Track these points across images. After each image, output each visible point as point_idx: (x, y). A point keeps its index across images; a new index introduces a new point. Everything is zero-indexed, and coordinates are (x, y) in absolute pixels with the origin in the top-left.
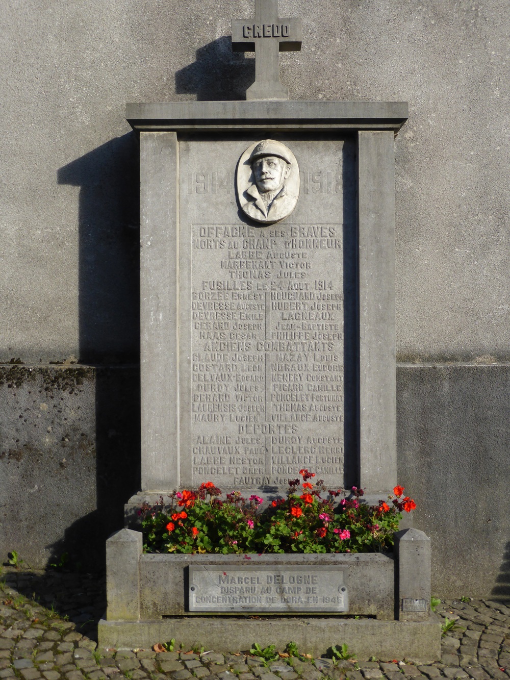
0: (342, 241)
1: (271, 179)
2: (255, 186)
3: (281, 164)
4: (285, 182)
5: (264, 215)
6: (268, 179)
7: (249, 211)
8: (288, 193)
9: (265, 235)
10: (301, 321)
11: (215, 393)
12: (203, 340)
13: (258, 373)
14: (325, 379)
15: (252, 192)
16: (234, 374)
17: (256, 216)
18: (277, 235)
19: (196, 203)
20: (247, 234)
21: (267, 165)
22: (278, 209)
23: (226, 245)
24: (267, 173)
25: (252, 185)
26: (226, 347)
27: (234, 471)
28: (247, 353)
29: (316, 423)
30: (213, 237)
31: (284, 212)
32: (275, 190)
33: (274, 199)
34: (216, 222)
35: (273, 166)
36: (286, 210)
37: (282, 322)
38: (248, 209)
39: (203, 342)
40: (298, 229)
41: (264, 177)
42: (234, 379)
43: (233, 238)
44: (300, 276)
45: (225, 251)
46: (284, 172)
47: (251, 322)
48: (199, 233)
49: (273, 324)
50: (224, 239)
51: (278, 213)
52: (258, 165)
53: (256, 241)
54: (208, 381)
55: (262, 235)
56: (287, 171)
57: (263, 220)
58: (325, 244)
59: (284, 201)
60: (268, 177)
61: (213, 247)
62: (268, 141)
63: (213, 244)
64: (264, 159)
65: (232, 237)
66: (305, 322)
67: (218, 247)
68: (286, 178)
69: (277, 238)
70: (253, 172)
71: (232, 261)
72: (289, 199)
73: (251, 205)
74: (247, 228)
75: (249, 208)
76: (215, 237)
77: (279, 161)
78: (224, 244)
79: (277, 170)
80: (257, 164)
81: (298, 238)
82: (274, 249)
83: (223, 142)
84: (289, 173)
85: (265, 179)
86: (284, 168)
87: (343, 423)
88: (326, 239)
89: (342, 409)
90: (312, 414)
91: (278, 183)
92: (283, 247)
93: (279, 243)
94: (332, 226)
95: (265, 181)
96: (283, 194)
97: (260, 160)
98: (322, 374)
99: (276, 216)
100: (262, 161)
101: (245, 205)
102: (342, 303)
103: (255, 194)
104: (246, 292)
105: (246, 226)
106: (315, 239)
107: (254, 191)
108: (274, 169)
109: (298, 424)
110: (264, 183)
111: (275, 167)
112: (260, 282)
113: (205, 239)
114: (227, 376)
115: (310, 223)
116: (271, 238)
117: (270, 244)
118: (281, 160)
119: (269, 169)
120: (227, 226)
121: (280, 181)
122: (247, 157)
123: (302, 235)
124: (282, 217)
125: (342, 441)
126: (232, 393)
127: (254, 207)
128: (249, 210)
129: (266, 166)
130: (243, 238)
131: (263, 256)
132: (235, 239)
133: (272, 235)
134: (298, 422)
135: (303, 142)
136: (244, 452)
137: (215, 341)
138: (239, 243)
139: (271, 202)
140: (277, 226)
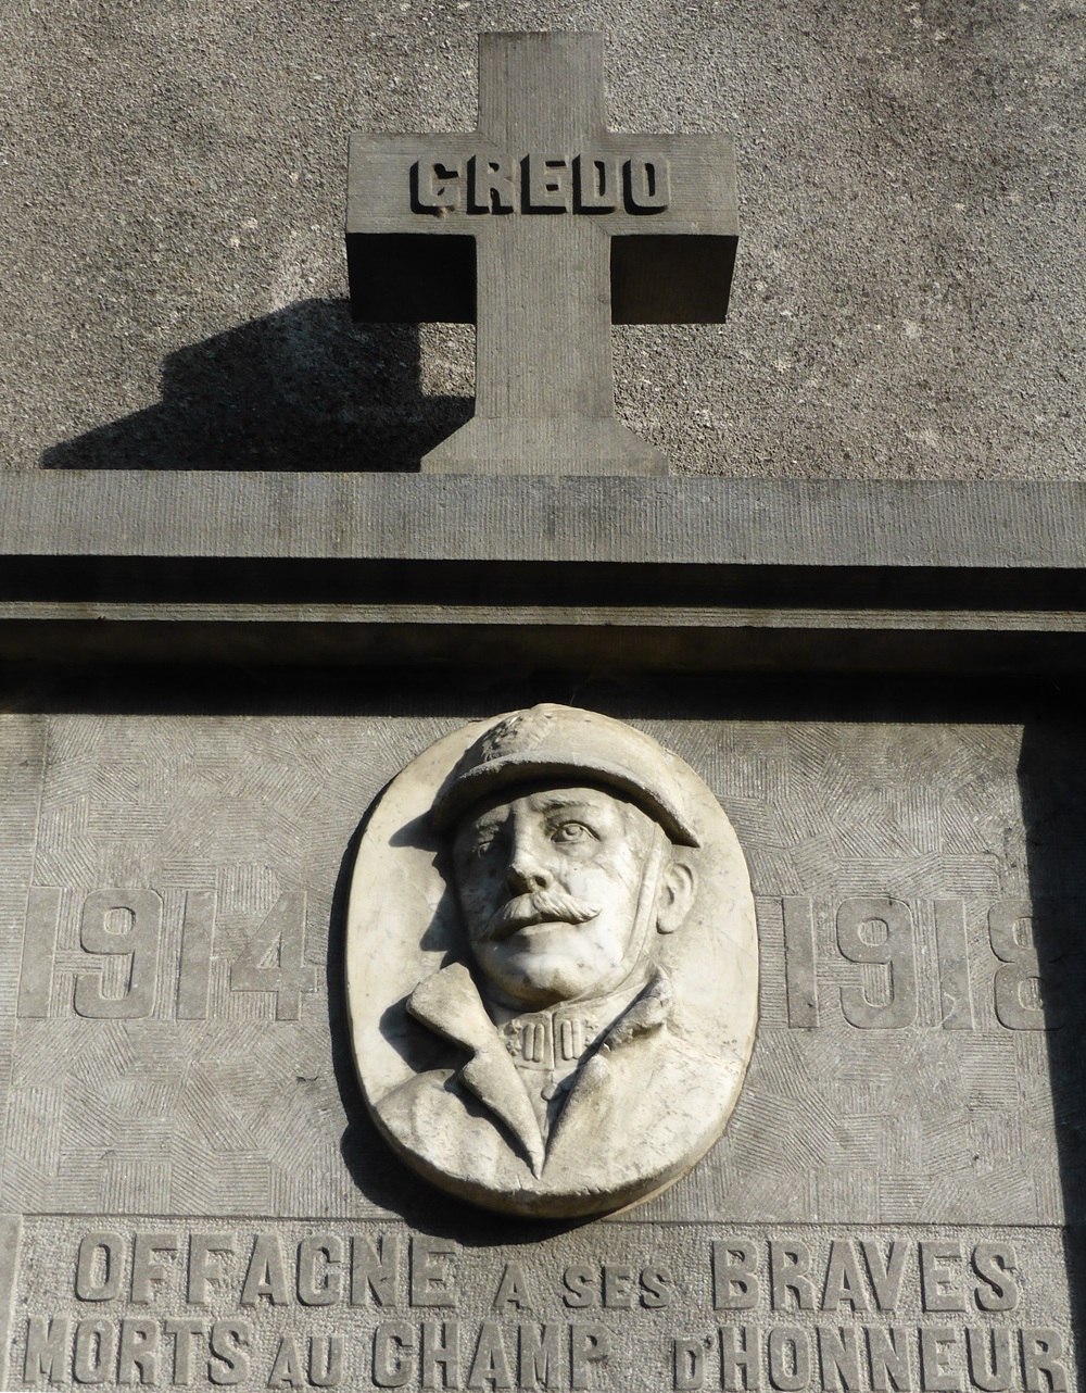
0: (1065, 1341)
1: (573, 921)
2: (461, 971)
3: (633, 835)
4: (661, 951)
5: (521, 1151)
6: (549, 918)
7: (422, 1129)
8: (685, 1018)
9: (530, 1298)
15: (442, 1004)
17: (466, 1159)
18: (615, 1298)
20: (400, 1289)
21: (547, 843)
22: (617, 1115)
23: (251, 1360)
24: (541, 882)
25: (445, 963)
30: (167, 1304)
31: (661, 1135)
32: (598, 994)
33: (593, 1049)
34: (187, 1207)
35: (585, 845)
36: (675, 1123)
38: (411, 1117)
40: (759, 1258)
41: (523, 908)
43: (301, 1314)
46: (653, 887)
48: (67, 1276)
50: (243, 1319)
51: (617, 1141)
52: (487, 838)
53: (464, 1335)
55: (505, 1297)
56: (673, 884)
57: (515, 1185)
59: (659, 1065)
60: (550, 906)
61: (160, 1373)
62: (548, 708)
63: (158, 1353)
64: (522, 805)
65: (294, 1306)
67: (193, 1372)
68: (667, 925)
69: (613, 1320)
70: (454, 892)
72: (693, 1053)
73: (433, 1090)
74: (401, 1251)
75: (423, 1110)
76: (176, 1300)
77: (624, 816)
78: (242, 1353)
79: (610, 871)
80: (476, 833)
81: (760, 1320)
84: (685, 898)
85: (532, 921)
86: (655, 867)
88: (955, 1326)
91: (615, 949)
92: (655, 1379)
93: (624, 1350)
94: (988, 1239)
95: (529, 931)
96: (655, 1015)
97: (502, 812)
99: (602, 1163)
100: (512, 817)
101: (393, 1093)
103: (466, 1017)
105: (400, 1234)
106: (878, 1324)
107: (454, 1002)
108: (593, 861)
110: (524, 945)
111: (599, 850)
113: (104, 1318)
115: (836, 1214)
116: (574, 1318)
117: (561, 1360)
118: (633, 811)
119: (558, 863)
120: (268, 1230)
121: (629, 940)
122: (414, 799)
123: (788, 1295)
124: (647, 1171)
127: (455, 1102)
128: (419, 1123)
129: (538, 846)
130: (371, 1318)
132: (319, 1324)
133: (574, 1299)
138: (346, 1349)
139: (569, 1068)
140: (608, 1234)
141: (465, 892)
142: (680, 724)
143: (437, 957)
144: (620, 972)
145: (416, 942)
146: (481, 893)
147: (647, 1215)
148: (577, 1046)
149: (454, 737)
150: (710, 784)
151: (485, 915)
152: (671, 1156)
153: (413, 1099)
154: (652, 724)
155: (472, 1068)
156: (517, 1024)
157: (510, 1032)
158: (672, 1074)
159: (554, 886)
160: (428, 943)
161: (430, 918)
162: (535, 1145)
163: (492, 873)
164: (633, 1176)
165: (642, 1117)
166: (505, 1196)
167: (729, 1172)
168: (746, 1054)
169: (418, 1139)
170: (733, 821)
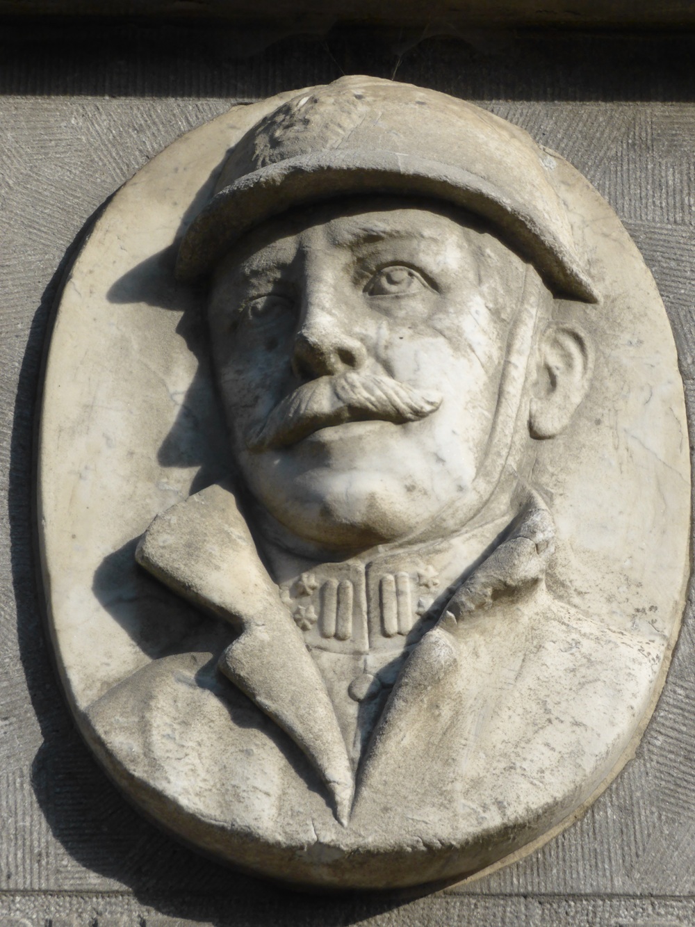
1: (398, 418)
2: (222, 498)
3: (493, 283)
4: (535, 465)
7: (160, 746)
8: (575, 571)
15: (192, 549)
21: (357, 297)
22: (469, 724)
24: (348, 358)
25: (199, 485)
31: (538, 756)
32: (438, 532)
33: (430, 620)
35: (417, 299)
36: (560, 736)
38: (144, 728)
41: (319, 398)
46: (522, 365)
56: (555, 361)
57: (308, 836)
59: (534, 645)
60: (361, 396)
62: (357, 83)
68: (547, 425)
73: (178, 686)
77: (478, 255)
79: (456, 341)
80: (246, 282)
84: (574, 384)
85: (334, 420)
86: (526, 333)
91: (464, 462)
95: (329, 435)
96: (528, 566)
99: (446, 800)
103: (229, 570)
107: (212, 547)
108: (428, 325)
111: (440, 308)
118: (492, 246)
119: (375, 328)
121: (486, 450)
124: (516, 812)
127: (213, 705)
128: (156, 737)
129: (341, 301)
139: (392, 650)
140: (455, 912)
141: (229, 376)
142: (566, 109)
143: (183, 476)
144: (471, 499)
145: (150, 452)
146: (253, 375)
147: (517, 883)
148: (403, 615)
149: (210, 129)
150: (614, 203)
151: (261, 410)
152: (556, 787)
153: (146, 702)
154: (523, 108)
155: (239, 649)
156: (311, 580)
157: (299, 592)
158: (555, 659)
159: (368, 363)
160: (170, 454)
161: (172, 415)
163: (271, 345)
164: (494, 820)
165: (508, 726)
166: (291, 852)
167: (647, 814)
168: (671, 628)
169: (154, 764)
170: (650, 261)
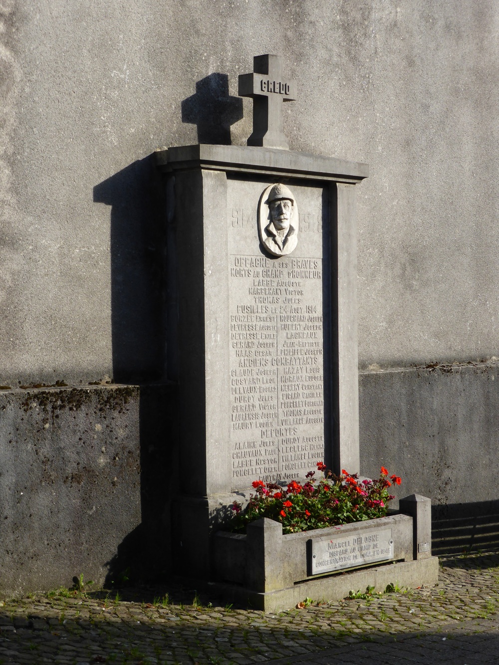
0: (321, 273)
1: (287, 219)
2: (272, 223)
4: (290, 221)
5: (280, 249)
6: (285, 219)
7: (269, 245)
9: (276, 266)
10: (298, 340)
11: (246, 403)
12: (238, 358)
13: (273, 385)
14: (313, 387)
16: (258, 386)
17: (275, 250)
18: (283, 266)
19: (232, 236)
20: (265, 265)
21: (284, 207)
22: (289, 245)
23: (252, 273)
25: (270, 222)
26: (253, 363)
27: (258, 471)
28: (266, 368)
29: (308, 425)
33: (287, 236)
34: (246, 254)
35: (288, 208)
36: (293, 246)
37: (287, 340)
39: (238, 359)
40: (296, 262)
41: (282, 217)
42: (258, 390)
44: (297, 301)
45: (251, 278)
47: (269, 341)
48: (234, 263)
49: (281, 342)
50: (251, 269)
51: (289, 248)
52: (276, 205)
53: (270, 271)
54: (241, 394)
55: (274, 266)
56: (291, 212)
57: (280, 254)
58: (312, 276)
61: (244, 275)
62: (281, 185)
63: (243, 273)
64: (282, 201)
65: (255, 267)
66: (300, 340)
67: (247, 275)
68: (291, 218)
69: (283, 269)
70: (270, 211)
71: (256, 288)
72: (294, 236)
73: (271, 239)
75: (270, 243)
76: (245, 266)
77: (290, 204)
81: (296, 270)
82: (281, 278)
83: (249, 182)
84: (292, 214)
87: (323, 424)
88: (312, 270)
89: (322, 412)
90: (305, 417)
92: (286, 276)
93: (284, 273)
94: (315, 260)
95: (283, 220)
97: (279, 202)
98: (310, 383)
99: (288, 251)
100: (280, 203)
101: (266, 240)
102: (322, 324)
104: (264, 315)
105: (265, 257)
106: (306, 270)
108: (288, 210)
109: (297, 426)
110: (282, 222)
112: (274, 306)
113: (238, 268)
114: (253, 388)
115: (303, 256)
116: (280, 269)
117: (279, 274)
119: (285, 211)
120: (252, 257)
122: (266, 197)
123: (298, 267)
124: (291, 252)
125: (323, 439)
126: (257, 403)
127: (273, 242)
130: (262, 268)
131: (275, 284)
132: (258, 269)
133: (280, 266)
134: (298, 425)
135: (299, 187)
136: (265, 454)
137: (246, 358)
138: (260, 272)
139: (285, 238)
141: (272, 212)
146: (276, 213)
148: (285, 235)
151: (276, 216)
153: (268, 241)
155: (275, 238)
157: (278, 233)
159: (285, 214)
162: (282, 247)
163: (278, 211)
166: (277, 254)
